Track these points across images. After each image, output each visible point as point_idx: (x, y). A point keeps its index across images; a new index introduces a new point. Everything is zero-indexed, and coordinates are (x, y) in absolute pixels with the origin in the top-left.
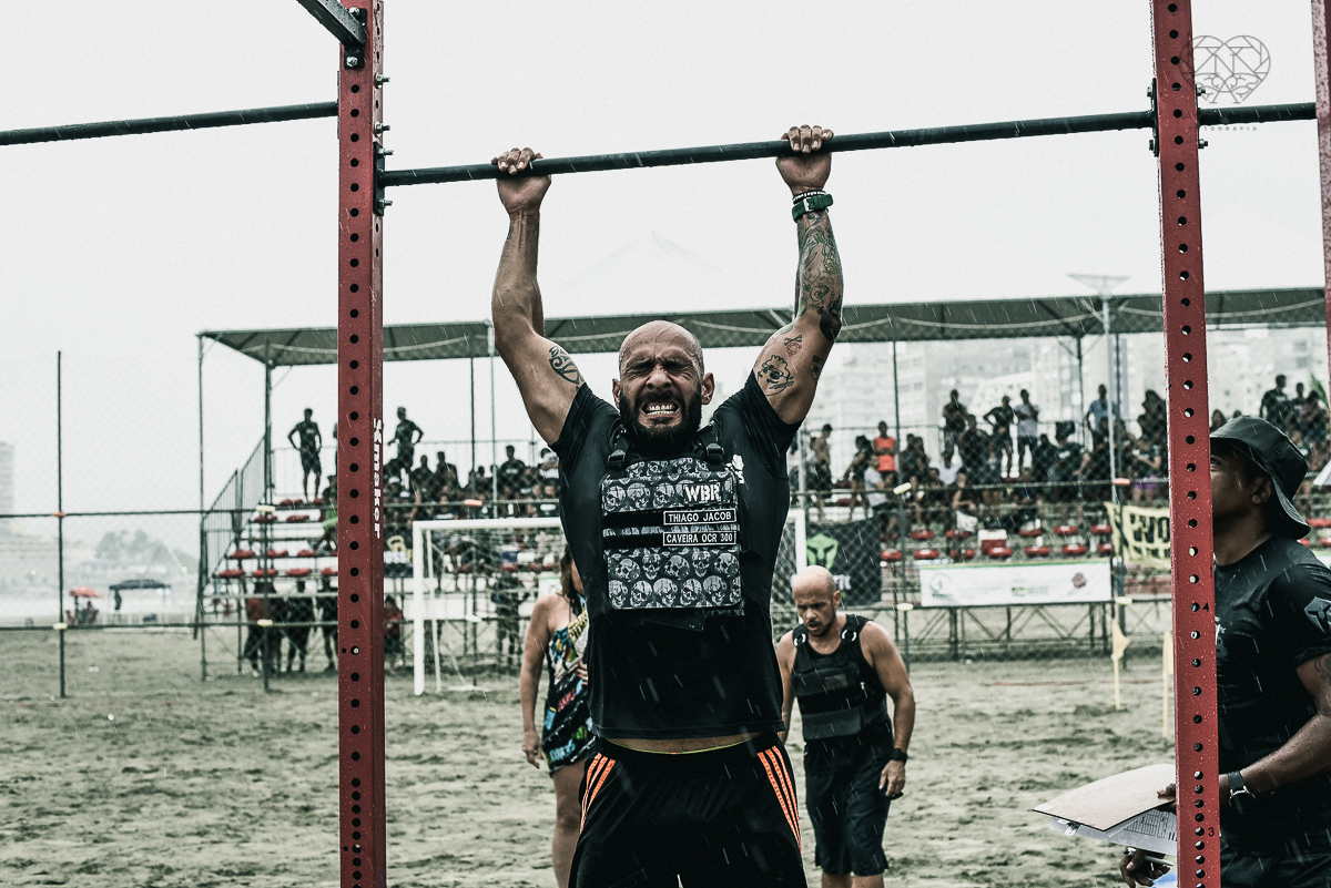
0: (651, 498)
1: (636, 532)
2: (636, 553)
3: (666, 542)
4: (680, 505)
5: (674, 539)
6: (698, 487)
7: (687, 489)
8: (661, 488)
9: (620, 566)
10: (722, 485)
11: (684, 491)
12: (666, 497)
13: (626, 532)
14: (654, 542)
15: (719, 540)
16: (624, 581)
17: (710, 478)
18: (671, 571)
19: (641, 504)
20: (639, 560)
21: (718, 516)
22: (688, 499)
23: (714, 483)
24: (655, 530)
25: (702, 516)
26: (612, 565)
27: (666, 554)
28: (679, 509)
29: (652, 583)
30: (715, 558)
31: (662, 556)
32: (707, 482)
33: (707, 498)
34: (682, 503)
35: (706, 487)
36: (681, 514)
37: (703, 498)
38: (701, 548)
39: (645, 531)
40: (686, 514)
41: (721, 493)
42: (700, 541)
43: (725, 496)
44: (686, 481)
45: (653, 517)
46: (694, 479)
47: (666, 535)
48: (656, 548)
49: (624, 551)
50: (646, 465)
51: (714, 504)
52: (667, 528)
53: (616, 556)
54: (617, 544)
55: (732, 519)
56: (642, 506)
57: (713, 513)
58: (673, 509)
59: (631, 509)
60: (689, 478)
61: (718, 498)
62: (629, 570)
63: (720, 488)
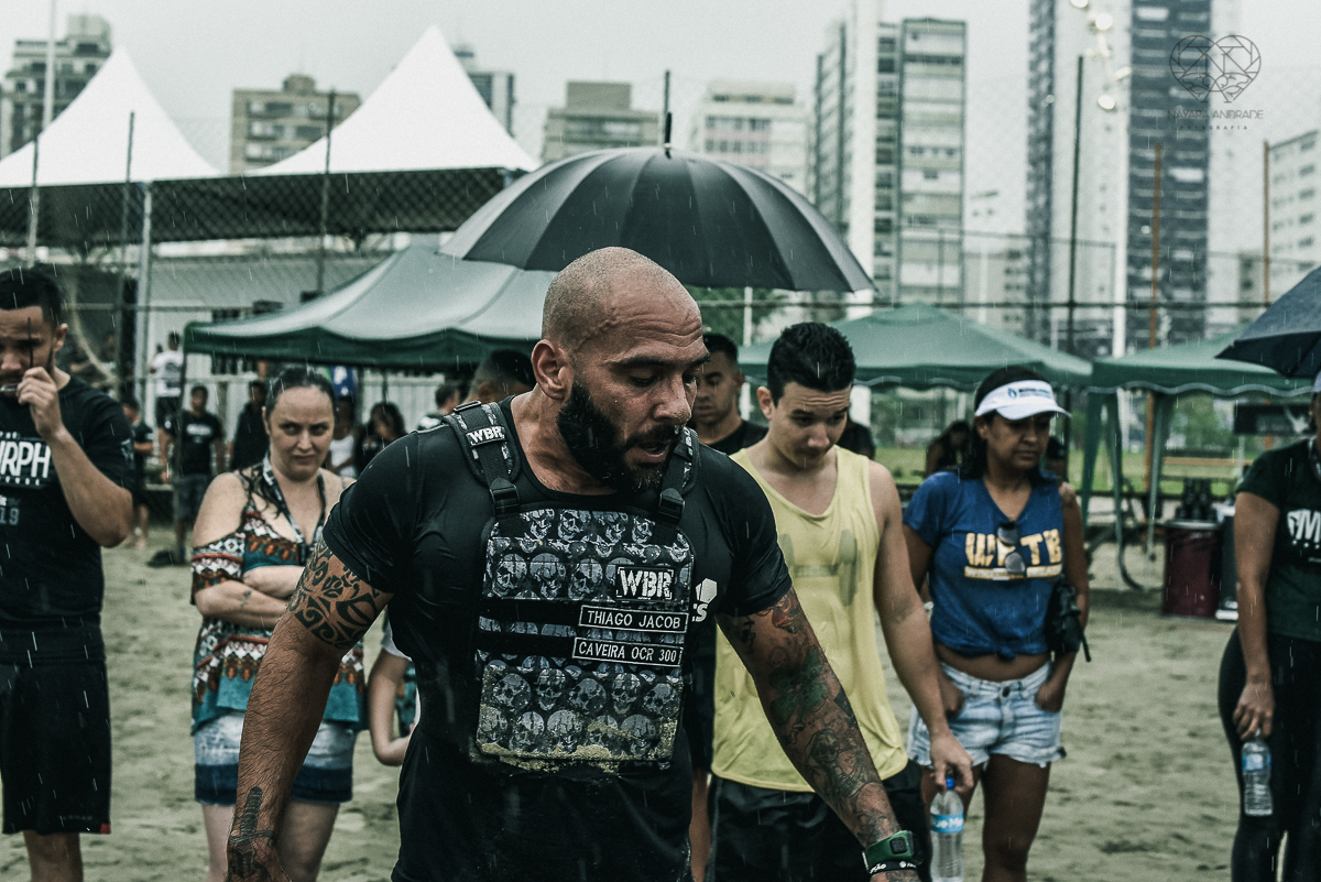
0: (565, 585)
1: (533, 630)
2: (527, 666)
3: (577, 654)
4: (609, 600)
5: (590, 650)
6: (640, 573)
7: (623, 573)
8: (583, 567)
9: (503, 685)
10: (677, 574)
11: (618, 577)
12: (589, 583)
13: (518, 629)
14: (558, 650)
15: (655, 659)
16: (503, 707)
17: (659, 560)
18: (578, 701)
19: (549, 589)
20: (531, 678)
21: (661, 622)
22: (621, 592)
23: (664, 570)
24: (562, 631)
25: (638, 618)
26: (491, 682)
27: (575, 673)
28: (605, 604)
29: (546, 715)
30: (646, 688)
31: (568, 675)
32: (654, 566)
33: (651, 593)
34: (613, 597)
35: (653, 575)
36: (608, 612)
37: (644, 594)
38: (627, 669)
39: (547, 630)
40: (614, 613)
41: (672, 587)
42: (628, 657)
43: (679, 593)
44: (623, 561)
45: (565, 612)
46: (636, 558)
47: (579, 642)
48: (559, 658)
49: (509, 658)
50: (557, 515)
51: (658, 602)
52: (582, 632)
53: (496, 667)
54: (499, 645)
55: (681, 628)
56: (550, 593)
57: (655, 616)
58: (595, 604)
59: (534, 597)
60: (628, 556)
61: (668, 594)
62: (515, 692)
63: (673, 580)
